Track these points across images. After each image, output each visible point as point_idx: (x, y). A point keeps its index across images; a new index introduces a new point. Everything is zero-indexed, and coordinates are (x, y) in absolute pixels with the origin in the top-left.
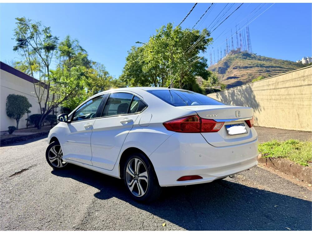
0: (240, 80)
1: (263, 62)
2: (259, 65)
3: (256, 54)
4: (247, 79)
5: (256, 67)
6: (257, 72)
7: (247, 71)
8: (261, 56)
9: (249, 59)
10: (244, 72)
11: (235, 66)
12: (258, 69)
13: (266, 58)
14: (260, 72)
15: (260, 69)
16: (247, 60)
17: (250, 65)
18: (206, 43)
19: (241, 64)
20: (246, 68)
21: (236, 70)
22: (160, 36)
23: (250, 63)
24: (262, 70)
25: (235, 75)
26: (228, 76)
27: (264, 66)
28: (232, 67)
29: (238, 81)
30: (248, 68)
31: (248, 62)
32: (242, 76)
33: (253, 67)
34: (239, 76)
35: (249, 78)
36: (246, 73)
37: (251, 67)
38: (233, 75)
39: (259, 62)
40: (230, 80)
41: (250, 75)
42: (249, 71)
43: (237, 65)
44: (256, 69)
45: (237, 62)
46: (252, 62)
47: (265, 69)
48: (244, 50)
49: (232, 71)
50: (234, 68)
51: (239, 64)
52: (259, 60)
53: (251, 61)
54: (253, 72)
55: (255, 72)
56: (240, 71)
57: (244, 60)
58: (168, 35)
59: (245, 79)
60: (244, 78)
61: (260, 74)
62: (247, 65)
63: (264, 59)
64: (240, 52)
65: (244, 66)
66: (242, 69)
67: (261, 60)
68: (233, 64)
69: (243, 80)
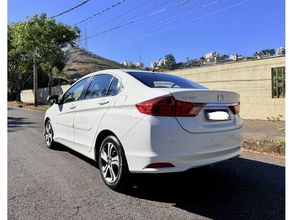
0: (78, 72)
1: (97, 60)
2: (94, 62)
3: (92, 52)
4: (84, 72)
5: (91, 64)
6: (92, 68)
7: (85, 66)
8: (96, 54)
9: (86, 56)
10: (82, 66)
11: (74, 60)
12: (93, 65)
13: (100, 57)
14: (94, 68)
15: (95, 65)
16: (84, 56)
17: (87, 61)
18: (75, 38)
19: (79, 59)
20: (83, 63)
21: (75, 63)
22: (33, 23)
23: (87, 59)
24: (96, 67)
25: (74, 68)
26: (67, 68)
27: (98, 63)
28: (71, 60)
29: (77, 73)
30: (85, 64)
31: (85, 58)
32: (80, 69)
33: (89, 63)
34: (77, 69)
35: (86, 72)
36: (83, 68)
37: (87, 63)
38: (72, 68)
39: (94, 59)
40: (69, 71)
41: (87, 69)
42: (86, 66)
43: (76, 60)
44: (92, 65)
45: (76, 57)
46: (88, 59)
47: (98, 66)
48: (82, 47)
49: (71, 64)
50: (73, 62)
51: (77, 58)
52: (94, 57)
53: (88, 57)
54: (89, 67)
55: (91, 67)
56: (78, 65)
57: (82, 56)
58: (41, 24)
59: (82, 73)
60: (82, 71)
61: (95, 70)
62: (84, 61)
63: (97, 57)
64: (79, 48)
65: (82, 61)
66: (80, 64)
67: (96, 58)
68: (73, 58)
69: (81, 73)
